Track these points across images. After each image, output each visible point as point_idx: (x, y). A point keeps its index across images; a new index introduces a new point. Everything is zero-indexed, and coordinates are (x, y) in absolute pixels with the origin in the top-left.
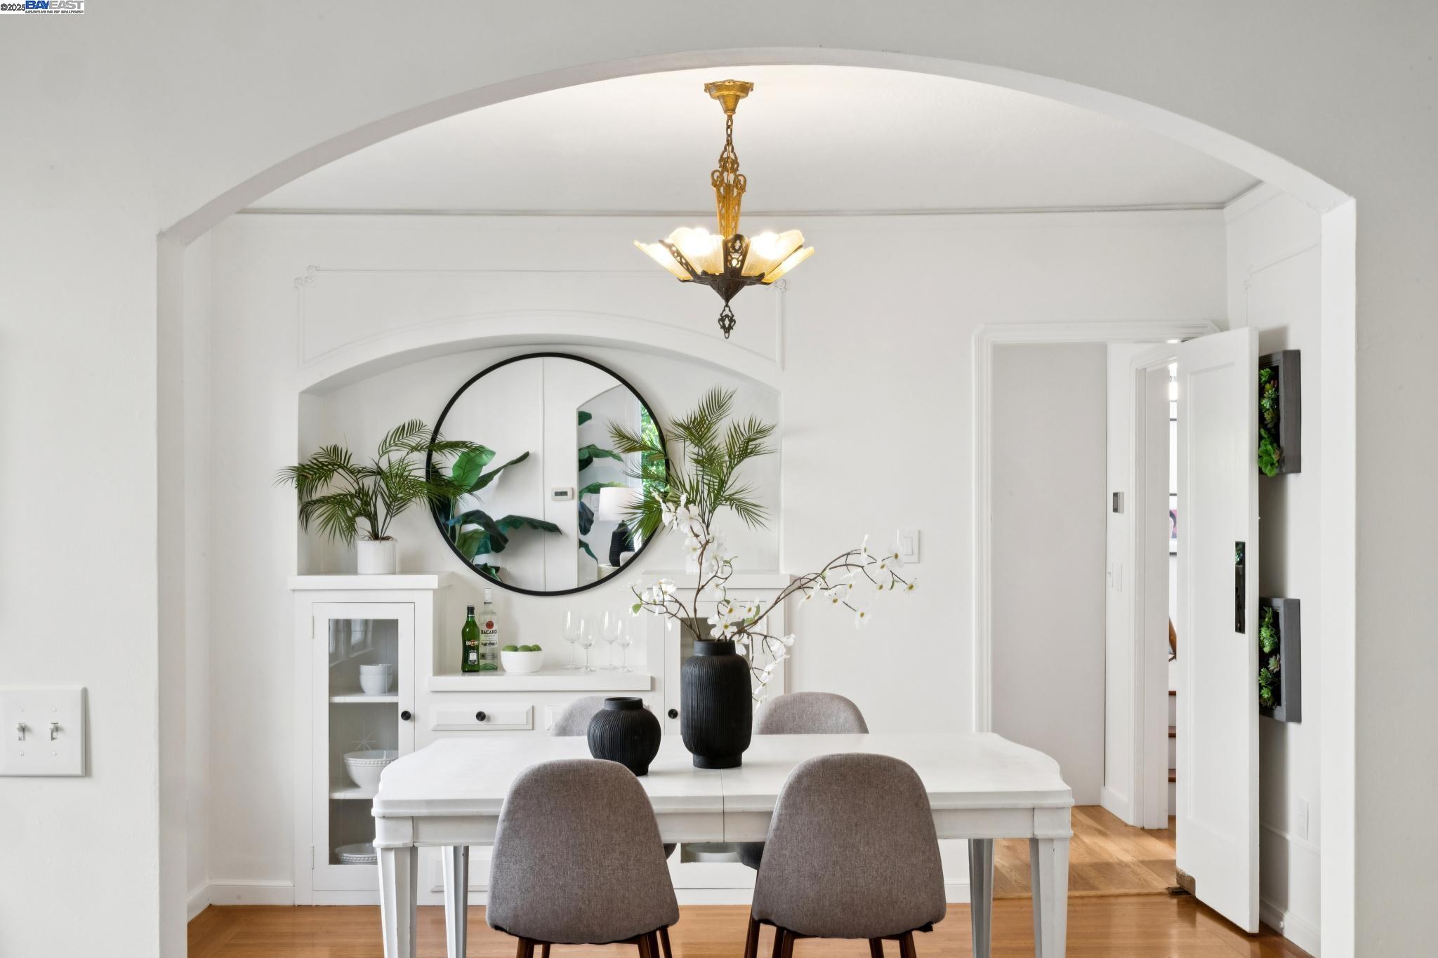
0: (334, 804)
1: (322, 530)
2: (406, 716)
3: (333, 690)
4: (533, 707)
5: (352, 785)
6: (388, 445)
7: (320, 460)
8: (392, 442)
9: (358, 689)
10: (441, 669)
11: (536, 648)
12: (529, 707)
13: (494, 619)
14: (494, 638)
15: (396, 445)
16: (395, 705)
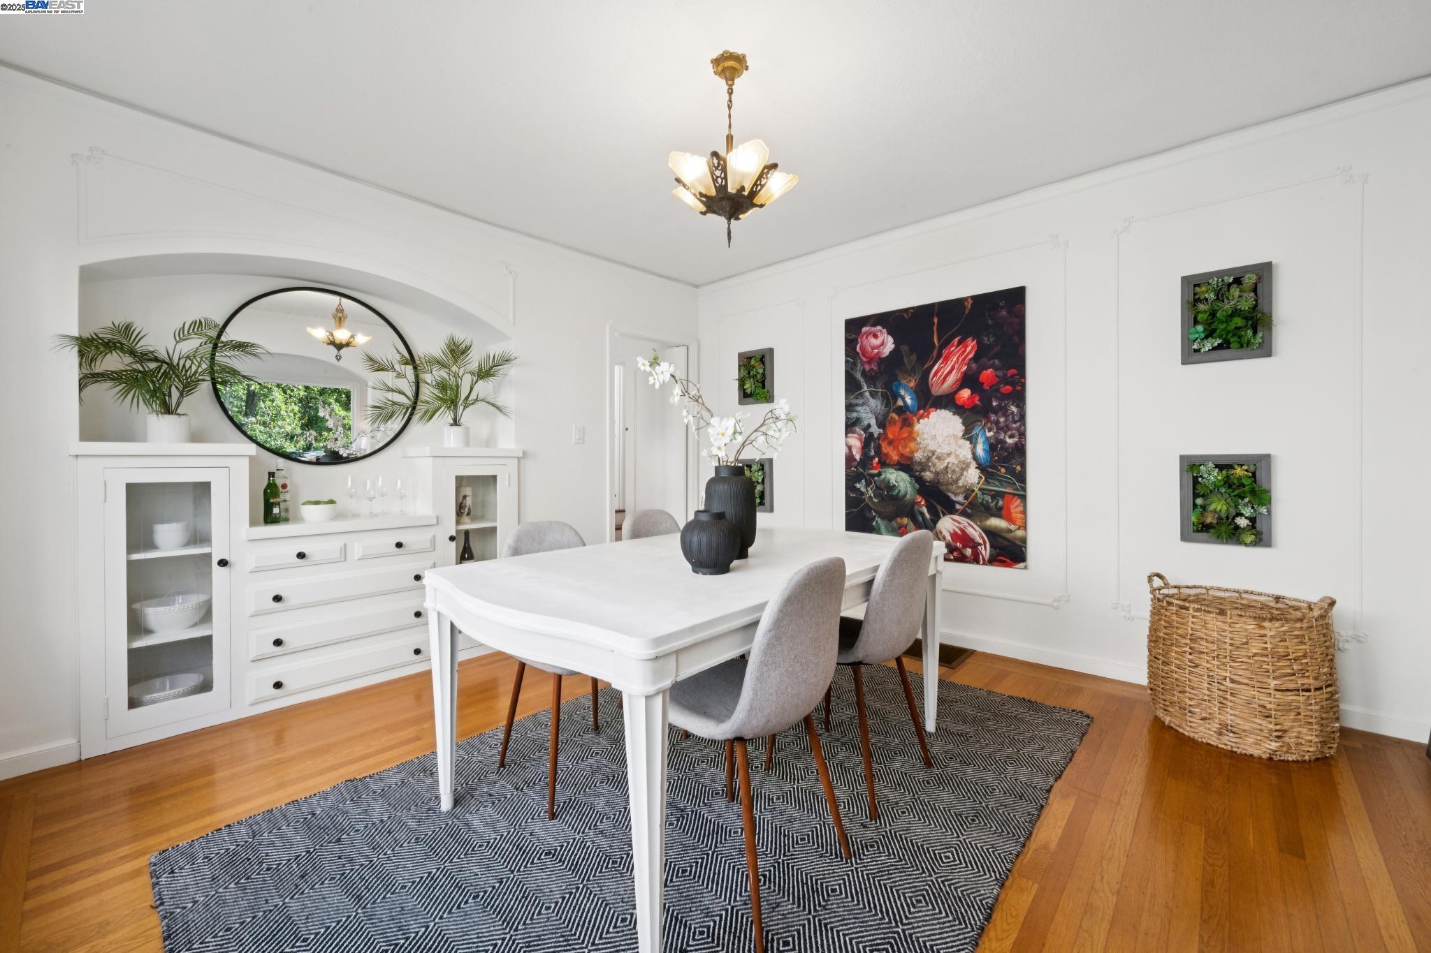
0: (132, 653)
1: (123, 396)
2: (223, 563)
3: (132, 547)
4: (345, 545)
5: (149, 632)
6: (186, 333)
7: (100, 336)
8: (191, 331)
9: (152, 546)
10: (253, 523)
11: (332, 502)
12: (342, 544)
13: (287, 482)
14: (287, 496)
15: (196, 334)
16: (209, 556)
